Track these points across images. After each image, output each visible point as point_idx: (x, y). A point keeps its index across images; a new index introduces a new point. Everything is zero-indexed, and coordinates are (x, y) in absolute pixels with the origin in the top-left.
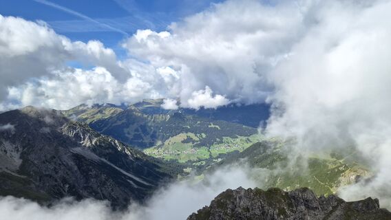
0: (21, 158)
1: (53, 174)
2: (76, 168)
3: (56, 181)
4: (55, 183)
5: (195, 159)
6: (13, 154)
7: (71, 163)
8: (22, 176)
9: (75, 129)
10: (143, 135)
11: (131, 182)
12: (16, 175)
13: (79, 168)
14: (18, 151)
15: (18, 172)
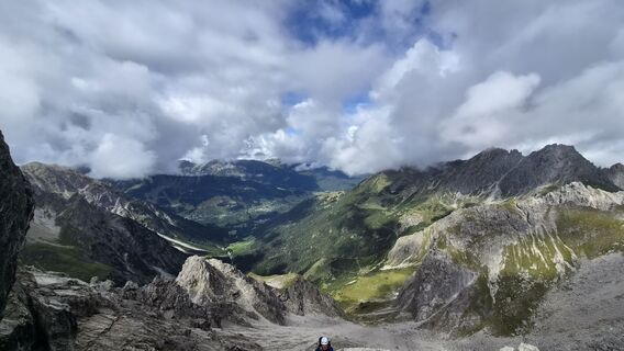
0: (56, 225)
1: (106, 241)
2: (128, 234)
3: (111, 249)
4: (110, 252)
5: (235, 222)
6: (43, 220)
7: (122, 229)
8: (68, 247)
9: (102, 191)
10: (169, 199)
11: (179, 249)
12: (59, 245)
13: (133, 234)
14: (49, 216)
15: (61, 243)
